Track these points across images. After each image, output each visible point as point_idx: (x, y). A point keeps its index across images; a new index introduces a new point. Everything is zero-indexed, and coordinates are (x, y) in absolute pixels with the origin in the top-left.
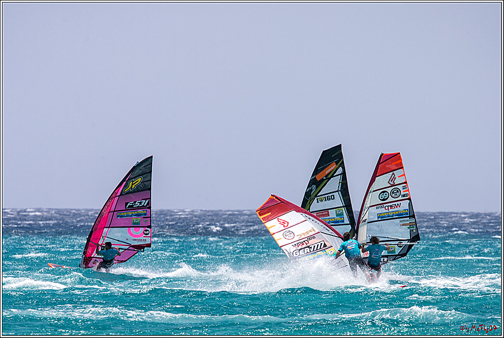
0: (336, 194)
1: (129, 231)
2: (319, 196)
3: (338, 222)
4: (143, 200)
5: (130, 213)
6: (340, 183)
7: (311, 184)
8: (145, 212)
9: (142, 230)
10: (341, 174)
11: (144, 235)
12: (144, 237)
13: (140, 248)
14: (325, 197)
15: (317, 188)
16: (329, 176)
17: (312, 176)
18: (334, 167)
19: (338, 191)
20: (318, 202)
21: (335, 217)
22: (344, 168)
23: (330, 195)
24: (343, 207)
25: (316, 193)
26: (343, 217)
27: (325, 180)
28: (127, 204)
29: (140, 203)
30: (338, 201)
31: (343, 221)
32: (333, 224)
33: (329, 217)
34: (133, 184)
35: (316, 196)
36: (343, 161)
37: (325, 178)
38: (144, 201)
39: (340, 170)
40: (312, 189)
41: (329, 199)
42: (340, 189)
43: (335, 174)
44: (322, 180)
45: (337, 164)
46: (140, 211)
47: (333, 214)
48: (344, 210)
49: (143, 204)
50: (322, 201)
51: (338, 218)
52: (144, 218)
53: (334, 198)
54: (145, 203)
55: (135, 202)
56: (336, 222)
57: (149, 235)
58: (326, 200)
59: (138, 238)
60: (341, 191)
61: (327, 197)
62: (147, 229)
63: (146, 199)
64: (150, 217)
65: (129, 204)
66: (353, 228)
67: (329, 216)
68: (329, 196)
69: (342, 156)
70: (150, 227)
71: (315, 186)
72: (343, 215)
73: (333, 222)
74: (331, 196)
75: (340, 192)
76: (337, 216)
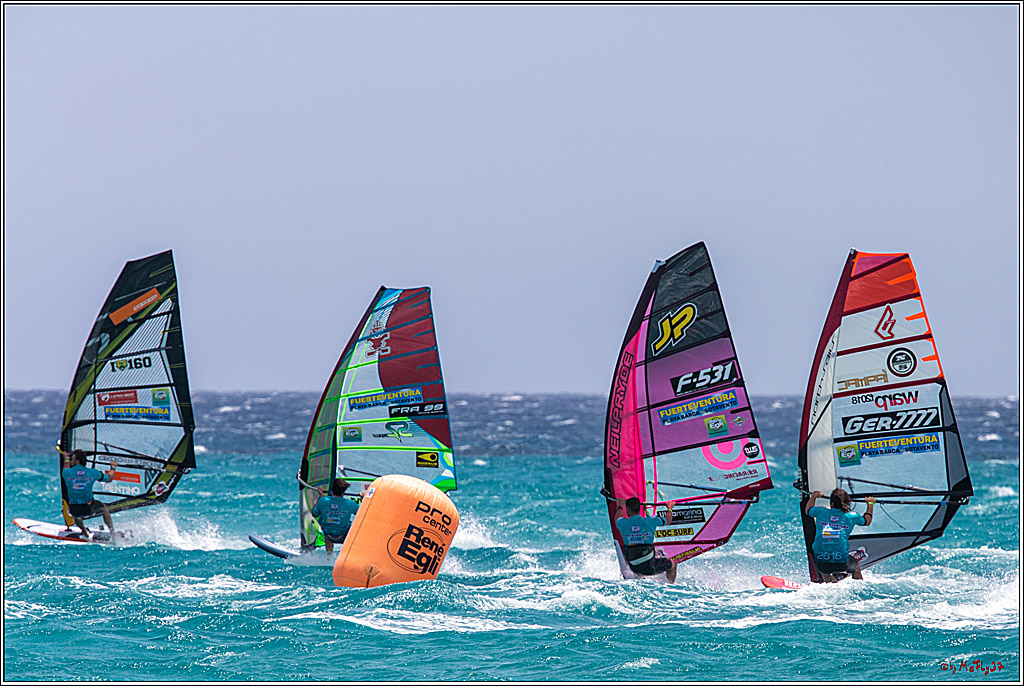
0: (155, 357)
1: (708, 455)
2: (116, 357)
3: (157, 417)
4: (715, 364)
5: (693, 406)
6: (165, 331)
7: (97, 330)
8: (732, 396)
9: (738, 444)
10: (168, 313)
11: (749, 459)
12: (749, 463)
13: (748, 494)
14: (130, 361)
15: (111, 340)
16: (142, 316)
17: (101, 314)
18: (153, 298)
19: (159, 349)
20: (114, 370)
21: (150, 405)
22: (175, 301)
23: (141, 356)
24: (170, 385)
25: (109, 351)
26: (169, 409)
27: (131, 323)
28: (675, 382)
29: (712, 374)
30: (159, 372)
31: (168, 418)
32: (145, 420)
33: (136, 405)
34: (673, 327)
35: (110, 356)
36: (176, 286)
37: (130, 320)
38: (721, 368)
39: (167, 305)
40: (100, 341)
41: (138, 365)
42: (163, 345)
43: (156, 313)
44: (125, 324)
45: (161, 294)
46: (719, 396)
47: (145, 399)
48: (170, 393)
49: (718, 375)
50: (122, 368)
51: (157, 410)
52: (733, 412)
53: (150, 365)
54: (723, 372)
55: (696, 375)
56: (152, 418)
57: (760, 456)
58: (131, 367)
59: (737, 470)
60: (167, 351)
61: (135, 360)
62: (750, 440)
63: (724, 363)
64: (749, 408)
65: (681, 383)
66: (188, 435)
67: (136, 402)
68: (139, 359)
69: (175, 277)
70: (754, 434)
71: (108, 336)
72: (168, 402)
73: (146, 417)
74: (145, 359)
75: (163, 352)
76: (155, 403)
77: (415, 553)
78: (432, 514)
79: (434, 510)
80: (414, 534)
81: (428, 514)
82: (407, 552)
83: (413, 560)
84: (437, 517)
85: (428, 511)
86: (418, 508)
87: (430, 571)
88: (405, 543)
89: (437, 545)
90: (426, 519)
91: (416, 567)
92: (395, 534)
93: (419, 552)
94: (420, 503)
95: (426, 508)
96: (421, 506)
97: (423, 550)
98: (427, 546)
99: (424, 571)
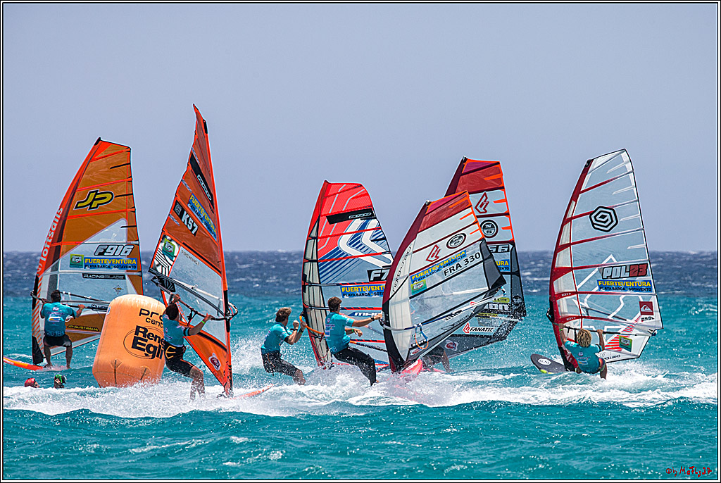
77: (144, 345)
78: (151, 316)
79: (153, 313)
80: (141, 332)
81: (149, 316)
82: (138, 345)
83: (143, 350)
84: (155, 317)
85: (148, 315)
86: (141, 313)
87: (158, 356)
88: (136, 339)
89: (159, 338)
90: (148, 320)
91: (146, 355)
92: (128, 334)
93: (147, 344)
94: (141, 309)
95: (147, 313)
96: (143, 312)
97: (149, 342)
98: (152, 339)
99: (153, 357)
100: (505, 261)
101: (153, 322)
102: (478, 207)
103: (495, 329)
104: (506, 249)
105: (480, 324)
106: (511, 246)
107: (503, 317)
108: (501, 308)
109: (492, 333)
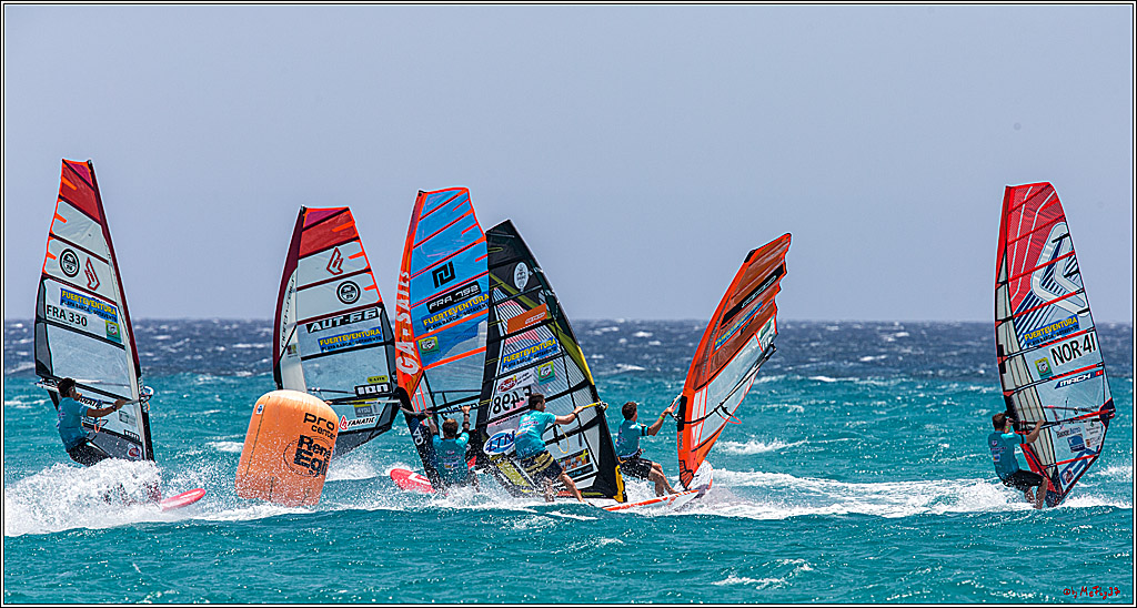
77: (308, 459)
78: (318, 423)
79: (320, 419)
80: (306, 443)
81: (315, 424)
82: (301, 460)
83: (307, 466)
84: (323, 425)
85: (314, 421)
86: (306, 419)
88: (299, 451)
89: (326, 449)
90: (314, 428)
91: (310, 472)
92: (290, 444)
93: (311, 458)
95: (313, 419)
97: (315, 456)
98: (317, 452)
99: (318, 474)
100: (375, 329)
101: (320, 431)
102: (331, 268)
103: (376, 418)
104: (374, 314)
105: (358, 415)
106: (379, 310)
107: (386, 400)
108: (379, 390)
109: (374, 424)
